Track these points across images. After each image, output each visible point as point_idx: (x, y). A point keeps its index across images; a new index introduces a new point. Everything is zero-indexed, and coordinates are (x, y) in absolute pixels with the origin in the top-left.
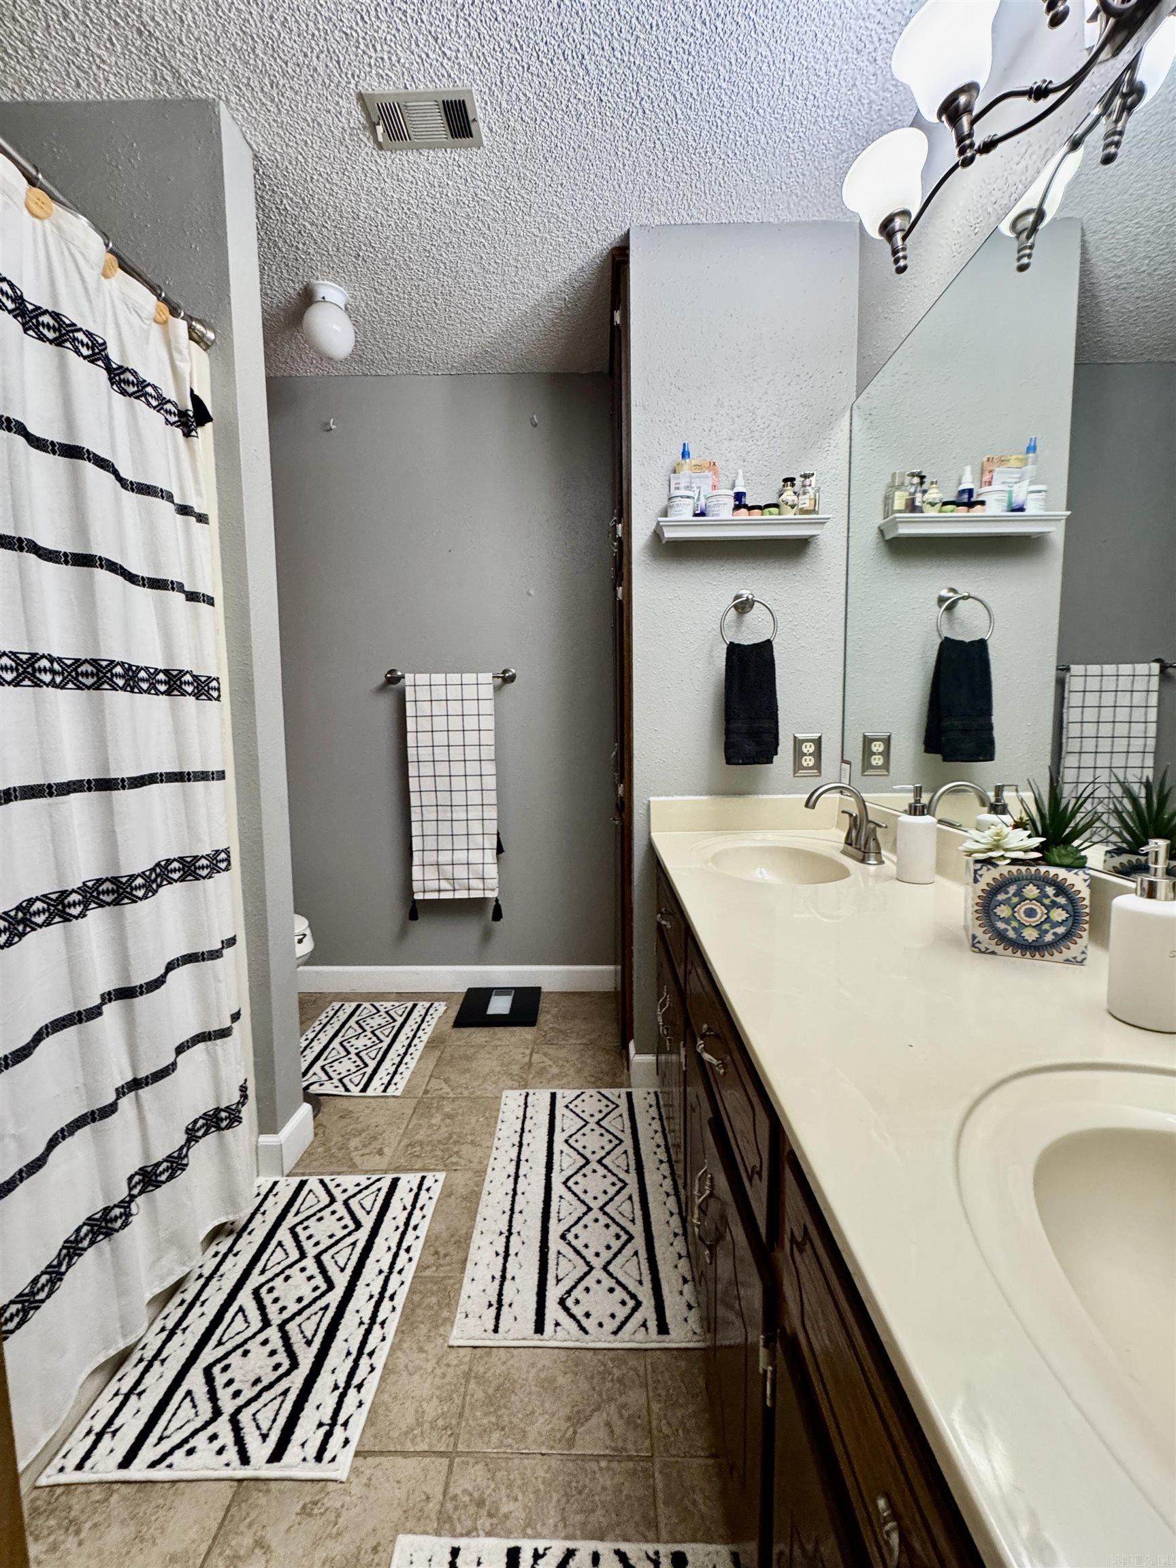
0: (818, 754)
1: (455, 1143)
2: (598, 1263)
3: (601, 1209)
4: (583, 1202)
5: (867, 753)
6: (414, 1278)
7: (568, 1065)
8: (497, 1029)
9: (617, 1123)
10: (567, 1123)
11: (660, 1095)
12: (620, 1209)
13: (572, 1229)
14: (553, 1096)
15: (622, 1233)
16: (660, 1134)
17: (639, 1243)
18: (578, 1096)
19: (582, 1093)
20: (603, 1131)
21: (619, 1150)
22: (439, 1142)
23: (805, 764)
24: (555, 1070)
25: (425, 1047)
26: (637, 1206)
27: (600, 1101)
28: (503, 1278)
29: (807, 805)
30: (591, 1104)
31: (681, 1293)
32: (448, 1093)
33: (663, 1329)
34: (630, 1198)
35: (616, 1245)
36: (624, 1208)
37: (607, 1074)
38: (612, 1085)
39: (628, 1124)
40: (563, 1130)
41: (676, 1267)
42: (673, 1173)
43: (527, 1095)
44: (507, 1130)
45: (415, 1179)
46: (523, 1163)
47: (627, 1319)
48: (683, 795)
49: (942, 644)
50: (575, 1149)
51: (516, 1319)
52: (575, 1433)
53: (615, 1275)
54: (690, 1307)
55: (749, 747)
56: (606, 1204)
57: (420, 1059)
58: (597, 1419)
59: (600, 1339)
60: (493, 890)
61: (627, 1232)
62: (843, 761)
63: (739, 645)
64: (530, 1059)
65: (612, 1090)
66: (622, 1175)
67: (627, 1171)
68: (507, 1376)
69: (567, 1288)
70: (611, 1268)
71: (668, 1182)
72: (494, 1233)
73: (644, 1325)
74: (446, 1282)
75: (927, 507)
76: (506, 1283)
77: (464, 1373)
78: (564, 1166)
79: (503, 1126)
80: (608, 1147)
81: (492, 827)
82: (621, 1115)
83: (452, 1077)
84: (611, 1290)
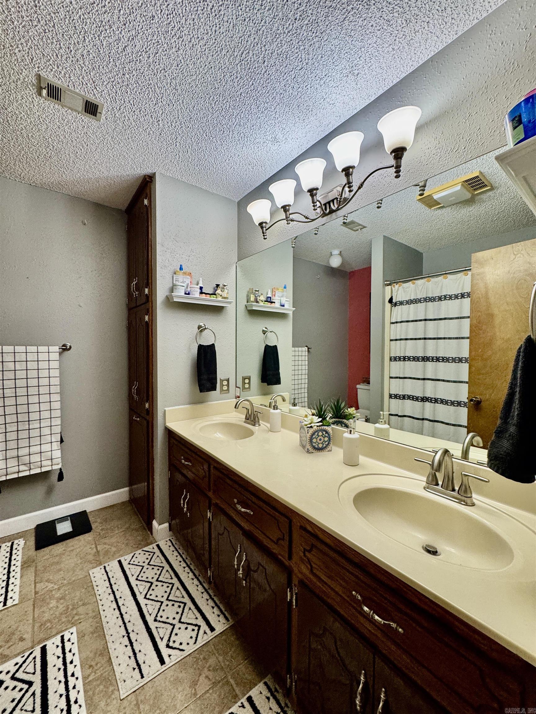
0: (228, 385)
1: (72, 610)
2: (175, 622)
3: (167, 599)
4: (158, 601)
5: (244, 383)
6: (84, 685)
7: (119, 544)
8: (68, 541)
9: (158, 560)
10: (132, 571)
11: (171, 540)
12: (175, 595)
13: (158, 615)
14: (120, 562)
15: (181, 604)
16: (179, 557)
17: (190, 604)
18: (133, 556)
19: (134, 554)
20: (153, 567)
21: (164, 571)
22: (61, 614)
23: (224, 389)
24: (114, 549)
25: (21, 569)
26: (182, 590)
27: (145, 554)
28: (135, 654)
29: (235, 408)
30: (141, 557)
31: (214, 613)
32: (53, 587)
33: (212, 629)
34: (178, 589)
35: (180, 610)
36: (178, 594)
37: (142, 540)
38: (148, 544)
39: (163, 559)
40: (133, 575)
41: (208, 604)
42: (191, 570)
43: (105, 567)
44: (102, 588)
45: (57, 640)
46: (119, 600)
47: (197, 635)
48: (179, 406)
49: (265, 346)
50: (143, 581)
51: (150, 666)
52: (195, 690)
53: (185, 622)
54: (219, 616)
55: (208, 385)
56: (168, 596)
57: (21, 577)
58: (202, 678)
59: (189, 649)
60: (58, 464)
61: (183, 603)
62: (236, 387)
63: (203, 345)
64: (97, 549)
65: (148, 547)
66: (170, 581)
67: (172, 578)
68: (156, 691)
69: (167, 639)
70: (182, 620)
71: (191, 574)
72: (120, 638)
73: (205, 633)
74: (104, 675)
75: (260, 302)
76: (138, 655)
77: (135, 705)
78: (141, 591)
79: (99, 588)
80: (158, 573)
81: (58, 429)
82: (158, 556)
83: (51, 577)
84: (186, 628)
